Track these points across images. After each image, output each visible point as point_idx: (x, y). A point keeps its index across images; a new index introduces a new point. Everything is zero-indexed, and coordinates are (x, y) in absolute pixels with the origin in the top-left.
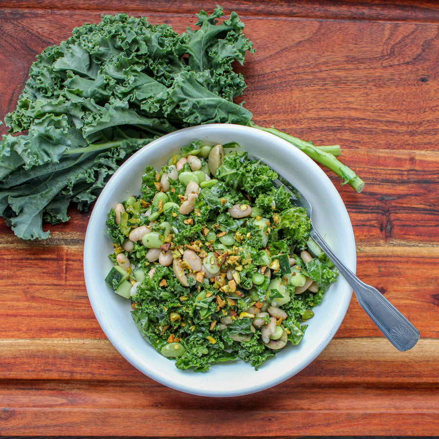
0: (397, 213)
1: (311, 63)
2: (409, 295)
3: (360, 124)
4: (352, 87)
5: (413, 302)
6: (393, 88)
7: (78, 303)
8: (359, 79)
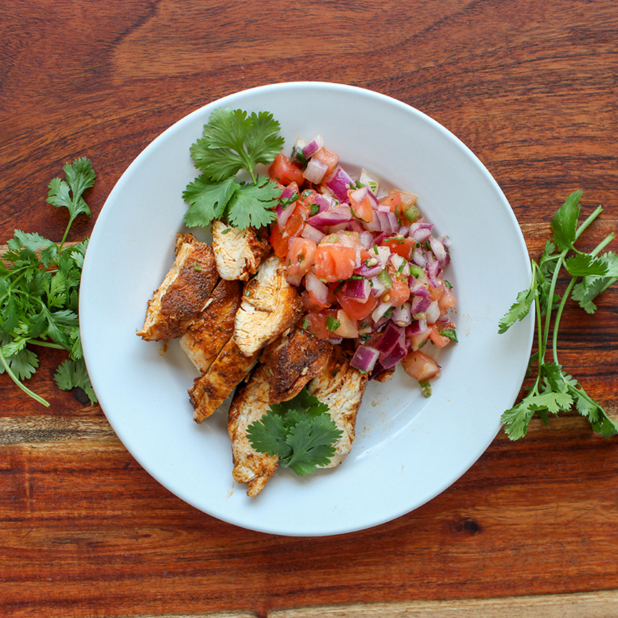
1: (498, 46)
3: (601, 168)
4: (582, 92)
7: (59, 552)
8: (598, 75)
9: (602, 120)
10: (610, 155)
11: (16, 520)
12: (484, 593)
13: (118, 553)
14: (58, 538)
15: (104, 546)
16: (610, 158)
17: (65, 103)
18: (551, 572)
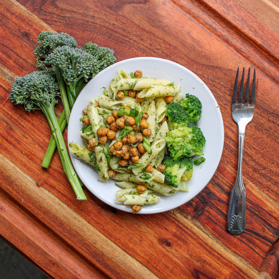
0: (211, 208)
1: (228, 86)
2: (182, 258)
3: (229, 142)
5: (181, 264)
6: (265, 136)
12: (102, 231)
13: (15, 136)
14: (3, 119)
15: (13, 131)
17: (102, 8)
18: (125, 241)
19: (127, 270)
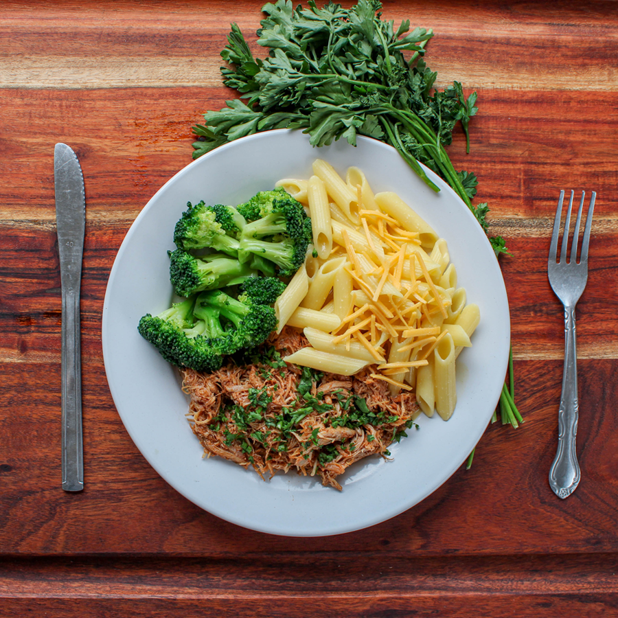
2: (30, 149)
3: (101, 401)
4: (114, 456)
6: (51, 455)
7: (502, 138)
8: (103, 468)
9: (100, 435)
10: (94, 410)
11: (531, 163)
12: (196, 91)
14: (503, 148)
16: (94, 408)
17: (482, 457)
18: (145, 104)
19: (104, 60)
